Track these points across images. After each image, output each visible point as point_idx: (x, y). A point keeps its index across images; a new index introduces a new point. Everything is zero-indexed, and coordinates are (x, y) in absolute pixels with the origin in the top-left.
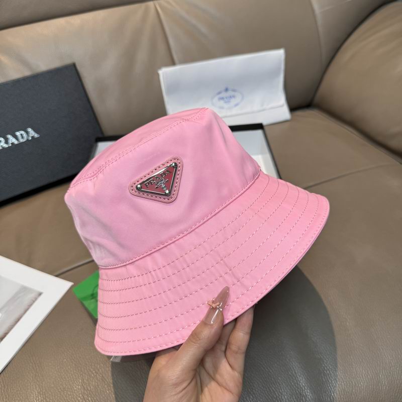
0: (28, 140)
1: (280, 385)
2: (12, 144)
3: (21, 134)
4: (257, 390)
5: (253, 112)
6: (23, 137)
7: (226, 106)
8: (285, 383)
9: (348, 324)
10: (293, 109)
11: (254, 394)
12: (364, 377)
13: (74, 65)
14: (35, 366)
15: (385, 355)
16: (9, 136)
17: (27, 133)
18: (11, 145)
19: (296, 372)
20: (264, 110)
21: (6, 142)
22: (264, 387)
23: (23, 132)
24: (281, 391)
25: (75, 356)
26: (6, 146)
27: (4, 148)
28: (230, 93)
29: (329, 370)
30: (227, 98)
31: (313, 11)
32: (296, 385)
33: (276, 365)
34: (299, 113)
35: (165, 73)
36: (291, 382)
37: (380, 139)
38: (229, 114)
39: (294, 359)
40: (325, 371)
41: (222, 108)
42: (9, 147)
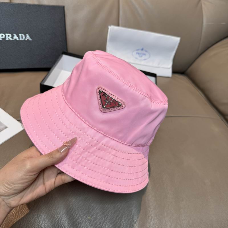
0: (24, 40)
1: (123, 217)
2: (15, 39)
3: (22, 36)
4: (110, 216)
5: (153, 67)
6: (22, 38)
8: (126, 217)
9: (169, 196)
10: (174, 72)
11: (108, 217)
12: (169, 226)
13: (64, 7)
15: (183, 218)
16: (15, 35)
17: (26, 36)
18: (14, 40)
19: (134, 213)
20: (158, 67)
21: (12, 37)
22: (114, 216)
23: (23, 35)
24: (122, 220)
26: (11, 39)
27: (9, 40)
28: (144, 52)
29: (151, 217)
30: (141, 54)
31: (202, 22)
32: (132, 220)
33: (124, 206)
34: (177, 75)
35: (112, 29)
36: (130, 217)
37: (215, 103)
39: (134, 206)
40: (149, 217)
41: (137, 58)
42: (13, 40)
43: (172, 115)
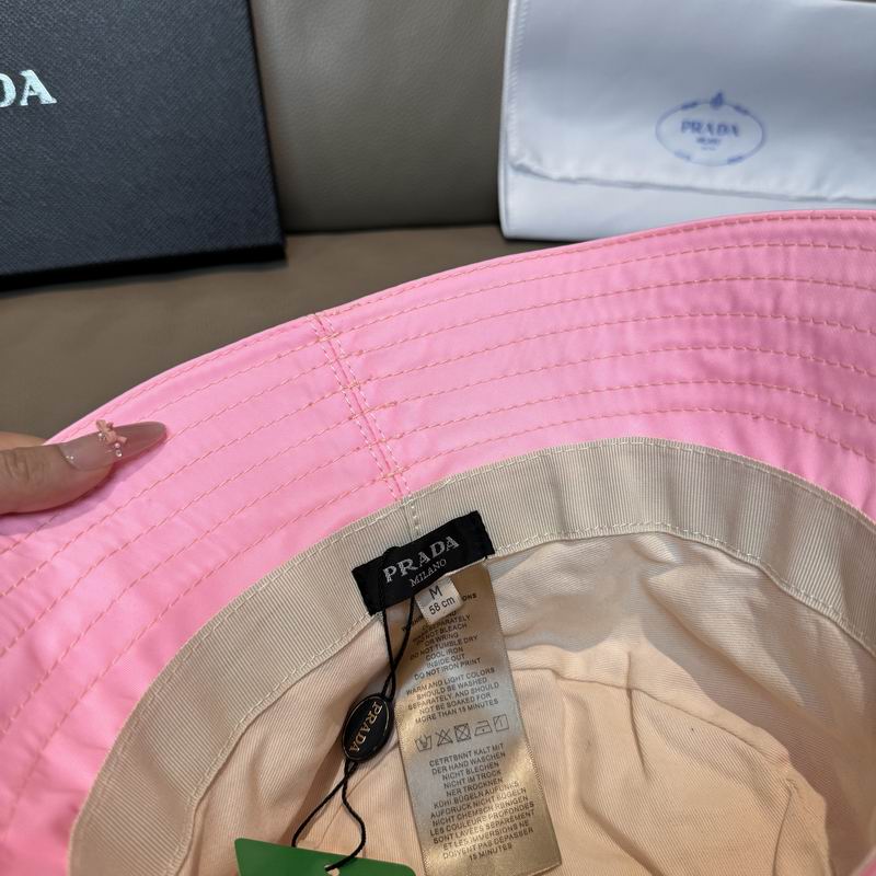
7: (700, 153)
38: (702, 182)
41: (684, 156)
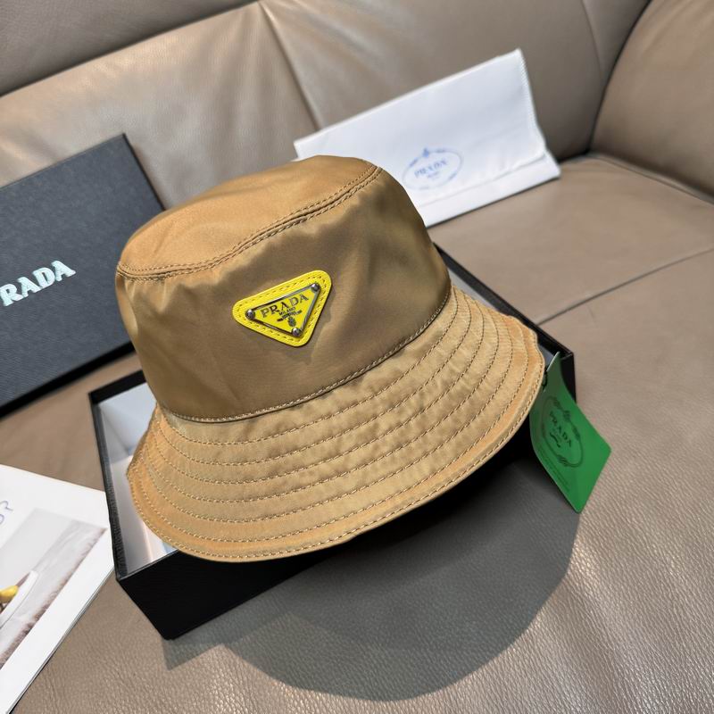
0: (56, 282)
2: (30, 292)
3: (43, 274)
6: (46, 279)
13: (124, 136)
14: (54, 695)
16: (24, 281)
17: (53, 269)
18: (26, 295)
21: (19, 291)
23: (45, 270)
25: (125, 672)
26: (18, 298)
27: (15, 303)
42: (25, 299)
43: (588, 295)
